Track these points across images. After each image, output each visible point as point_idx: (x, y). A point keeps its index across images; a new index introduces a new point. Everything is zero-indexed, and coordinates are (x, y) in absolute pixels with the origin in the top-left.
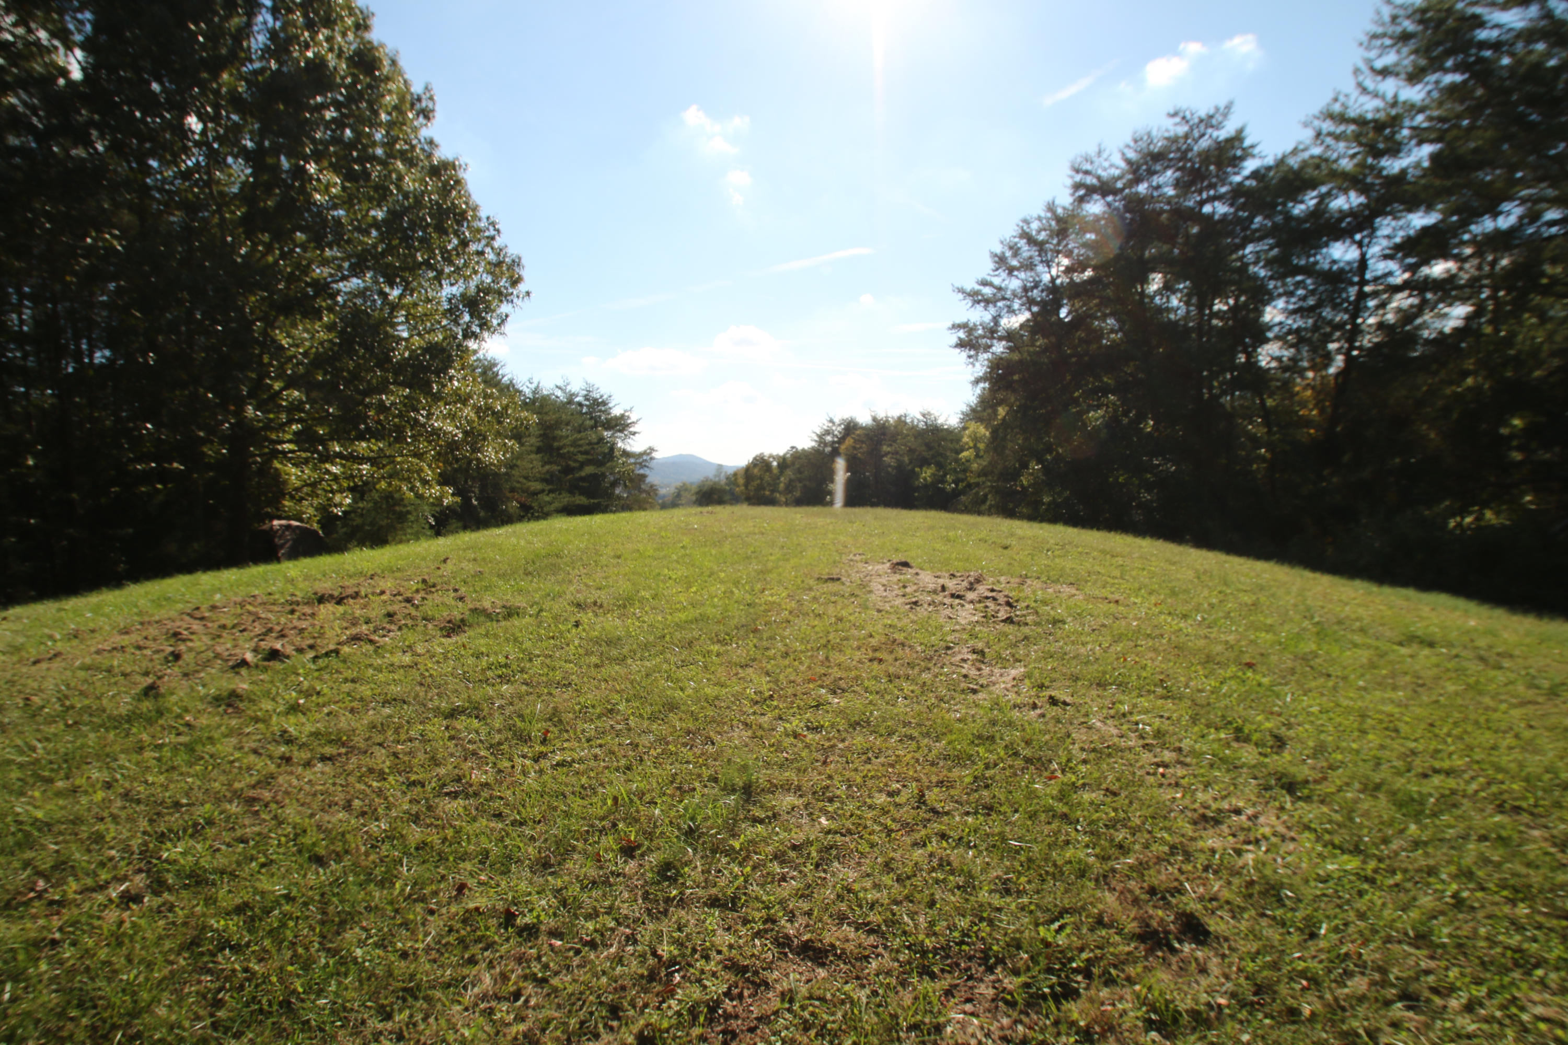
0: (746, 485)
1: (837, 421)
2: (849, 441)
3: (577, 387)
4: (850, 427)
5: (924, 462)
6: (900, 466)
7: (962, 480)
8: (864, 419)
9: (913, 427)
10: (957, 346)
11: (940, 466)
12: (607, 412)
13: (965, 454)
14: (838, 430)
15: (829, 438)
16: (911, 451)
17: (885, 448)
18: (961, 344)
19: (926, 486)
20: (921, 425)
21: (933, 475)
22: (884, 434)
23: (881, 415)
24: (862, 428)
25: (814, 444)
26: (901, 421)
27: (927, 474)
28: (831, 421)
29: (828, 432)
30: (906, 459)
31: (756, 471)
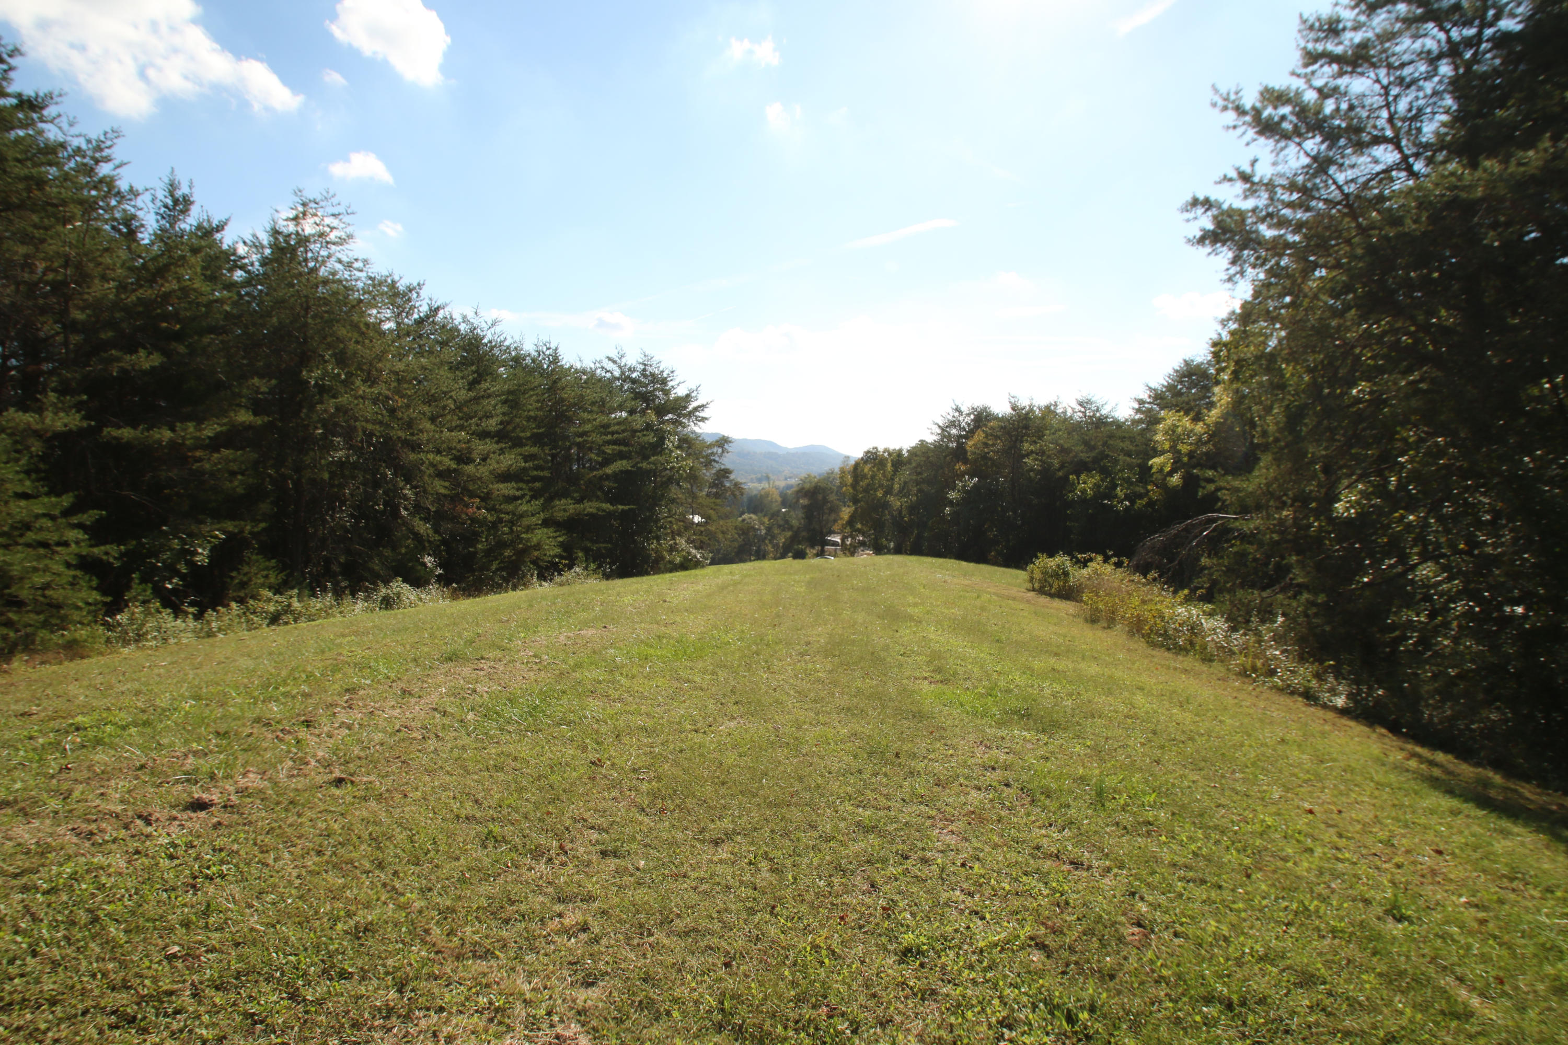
0: (854, 485)
1: (965, 410)
2: (979, 436)
3: (632, 359)
4: (982, 418)
5: (1082, 467)
6: (1046, 471)
7: (1141, 496)
8: (1001, 408)
9: (1065, 420)
10: (1201, 241)
11: (1104, 471)
12: (667, 393)
13: (1156, 461)
14: (966, 420)
15: (954, 431)
16: (1063, 450)
17: (1026, 446)
18: (1211, 238)
19: (1083, 501)
20: (1078, 416)
21: (1097, 486)
22: (1026, 427)
23: (1024, 402)
24: (996, 418)
25: (936, 438)
26: (1049, 411)
27: (1087, 484)
28: (958, 410)
29: (953, 424)
30: (1056, 463)
31: (867, 469)
